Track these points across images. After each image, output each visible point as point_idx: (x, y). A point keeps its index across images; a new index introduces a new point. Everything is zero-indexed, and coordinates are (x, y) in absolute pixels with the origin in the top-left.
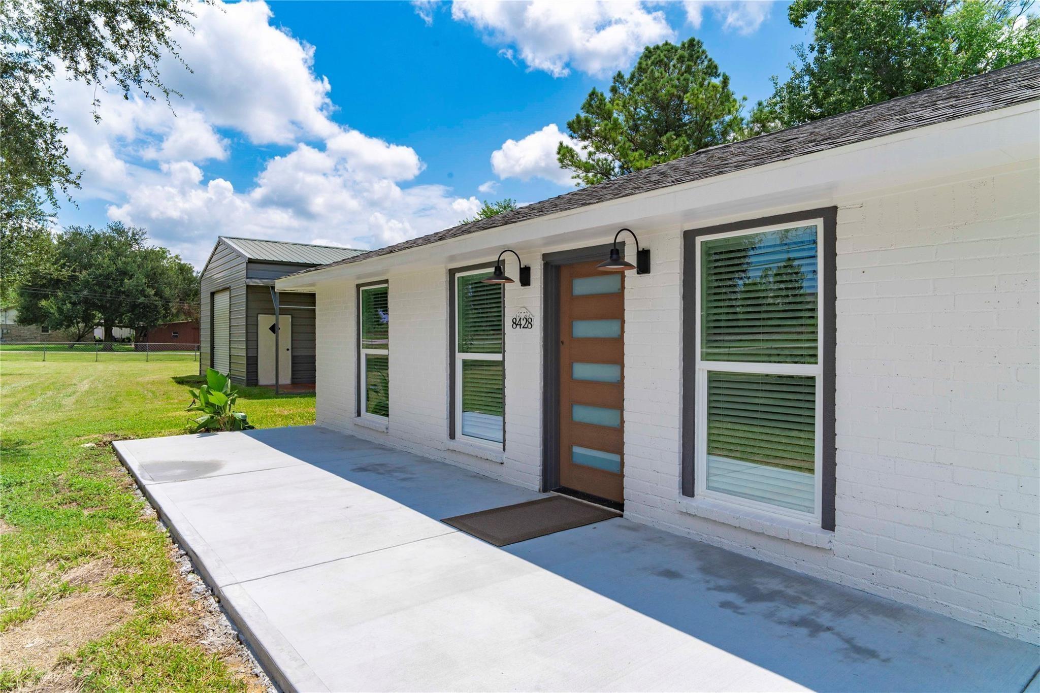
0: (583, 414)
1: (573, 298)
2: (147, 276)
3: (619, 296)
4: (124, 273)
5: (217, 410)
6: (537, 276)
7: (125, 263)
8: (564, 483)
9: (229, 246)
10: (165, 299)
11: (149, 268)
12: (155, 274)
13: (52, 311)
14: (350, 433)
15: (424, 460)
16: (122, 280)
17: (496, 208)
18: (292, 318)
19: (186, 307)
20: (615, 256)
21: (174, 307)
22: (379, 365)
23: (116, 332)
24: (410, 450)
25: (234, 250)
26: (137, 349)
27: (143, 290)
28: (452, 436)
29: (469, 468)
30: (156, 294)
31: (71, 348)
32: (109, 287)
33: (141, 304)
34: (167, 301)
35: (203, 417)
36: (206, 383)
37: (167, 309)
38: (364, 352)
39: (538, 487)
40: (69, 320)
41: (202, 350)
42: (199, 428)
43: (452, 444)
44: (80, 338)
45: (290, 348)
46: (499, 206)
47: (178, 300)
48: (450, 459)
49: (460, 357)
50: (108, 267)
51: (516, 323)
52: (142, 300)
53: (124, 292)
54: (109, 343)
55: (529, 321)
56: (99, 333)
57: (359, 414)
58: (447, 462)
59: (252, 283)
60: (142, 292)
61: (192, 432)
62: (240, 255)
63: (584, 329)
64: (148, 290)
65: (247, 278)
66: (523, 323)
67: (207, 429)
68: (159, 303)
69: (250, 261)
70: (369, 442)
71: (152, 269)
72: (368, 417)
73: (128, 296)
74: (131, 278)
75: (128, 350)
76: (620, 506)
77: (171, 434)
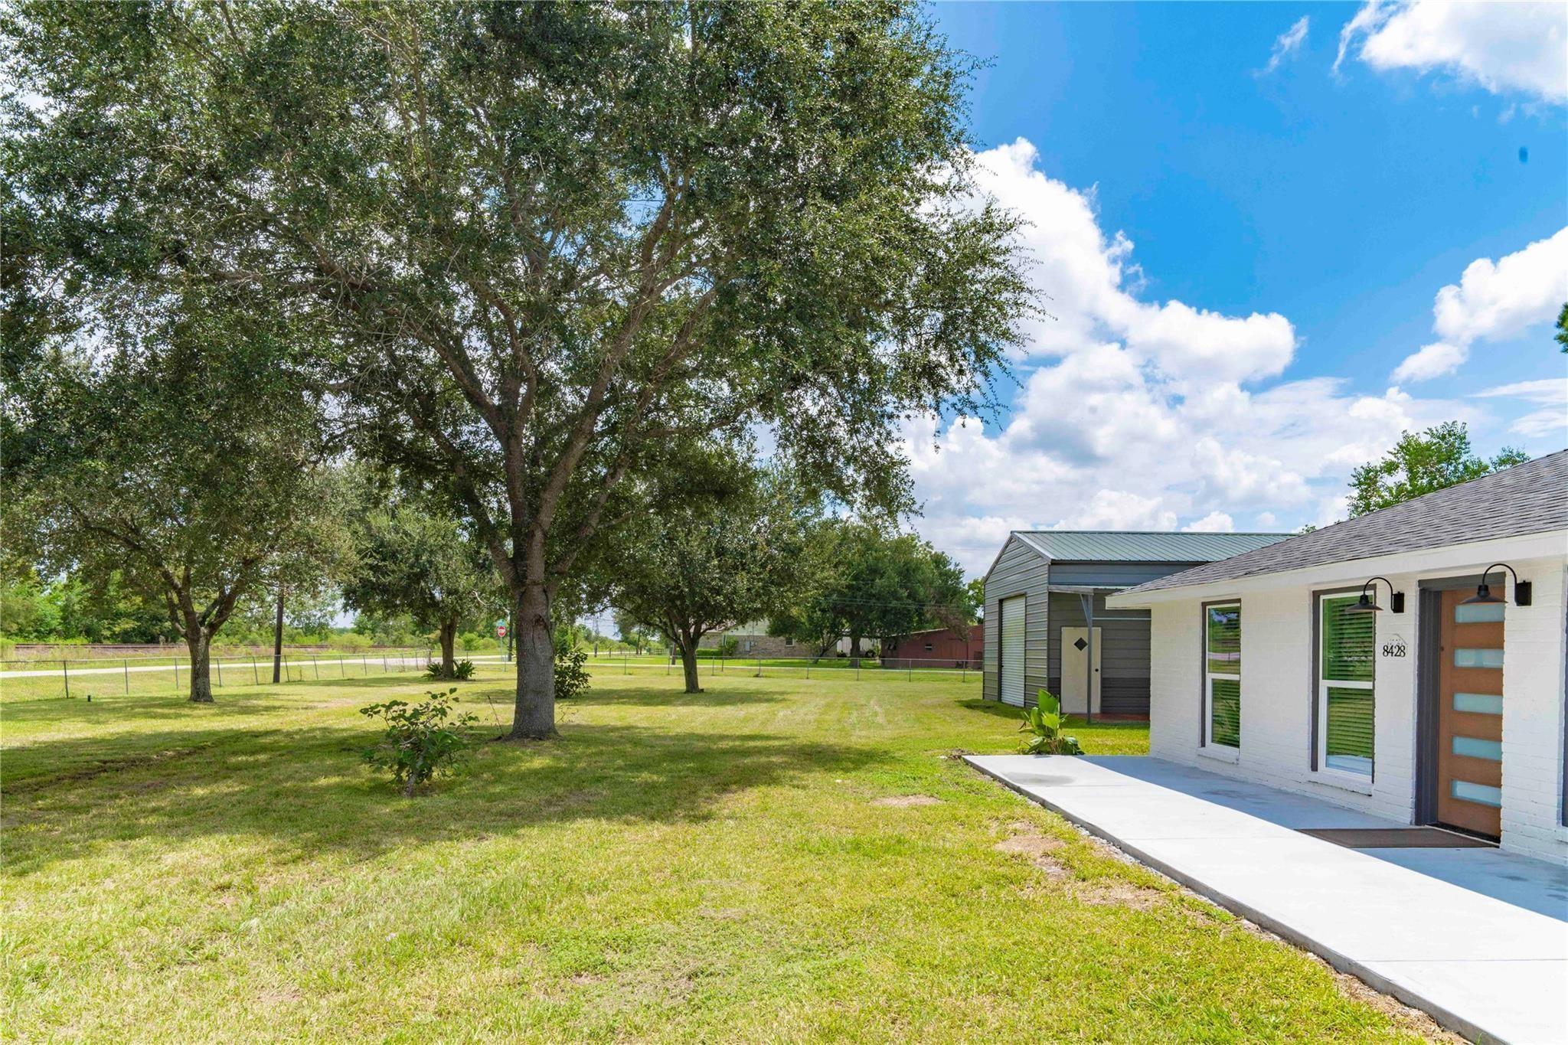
0: (1462, 746)
1: (1456, 626)
2: (900, 574)
3: (1499, 626)
4: (875, 571)
5: (1049, 733)
6: (1412, 602)
7: (876, 559)
8: (1441, 819)
9: (1024, 544)
10: (919, 601)
11: (902, 564)
12: (908, 570)
13: (803, 620)
14: (1191, 764)
15: (1280, 792)
16: (873, 580)
17: (1424, 439)
18: (1103, 630)
19: (943, 611)
20: (1482, 593)
21: (929, 611)
22: (1228, 692)
23: (865, 644)
24: (1264, 783)
25: (1031, 549)
26: (884, 666)
27: (896, 591)
28: (1314, 767)
29: (1332, 801)
30: (909, 597)
31: (816, 664)
32: (859, 589)
33: (892, 608)
34: (922, 604)
35: (1036, 740)
36: (1037, 705)
37: (921, 614)
38: (1210, 677)
39: (1409, 820)
40: (816, 631)
41: (987, 669)
42: (1031, 750)
43: (1314, 776)
44: (824, 652)
45: (1099, 668)
46: (1433, 435)
47: (933, 603)
48: (1310, 791)
49: (1325, 685)
50: (859, 565)
51: (1387, 651)
52: (894, 603)
53: (874, 596)
54: (856, 658)
55: (1401, 650)
56: (844, 645)
57: (1203, 744)
58: (1307, 794)
59: (1055, 589)
60: (894, 595)
61: (1025, 753)
62: (1040, 556)
63: (1466, 658)
64: (901, 591)
65: (1050, 583)
66: (1395, 650)
67: (1039, 751)
68: (913, 607)
69: (1054, 563)
70: (1216, 774)
71: (906, 564)
72: (1213, 748)
73: (878, 599)
74: (882, 577)
75: (875, 667)
76: (1498, 840)
77: (1007, 754)
